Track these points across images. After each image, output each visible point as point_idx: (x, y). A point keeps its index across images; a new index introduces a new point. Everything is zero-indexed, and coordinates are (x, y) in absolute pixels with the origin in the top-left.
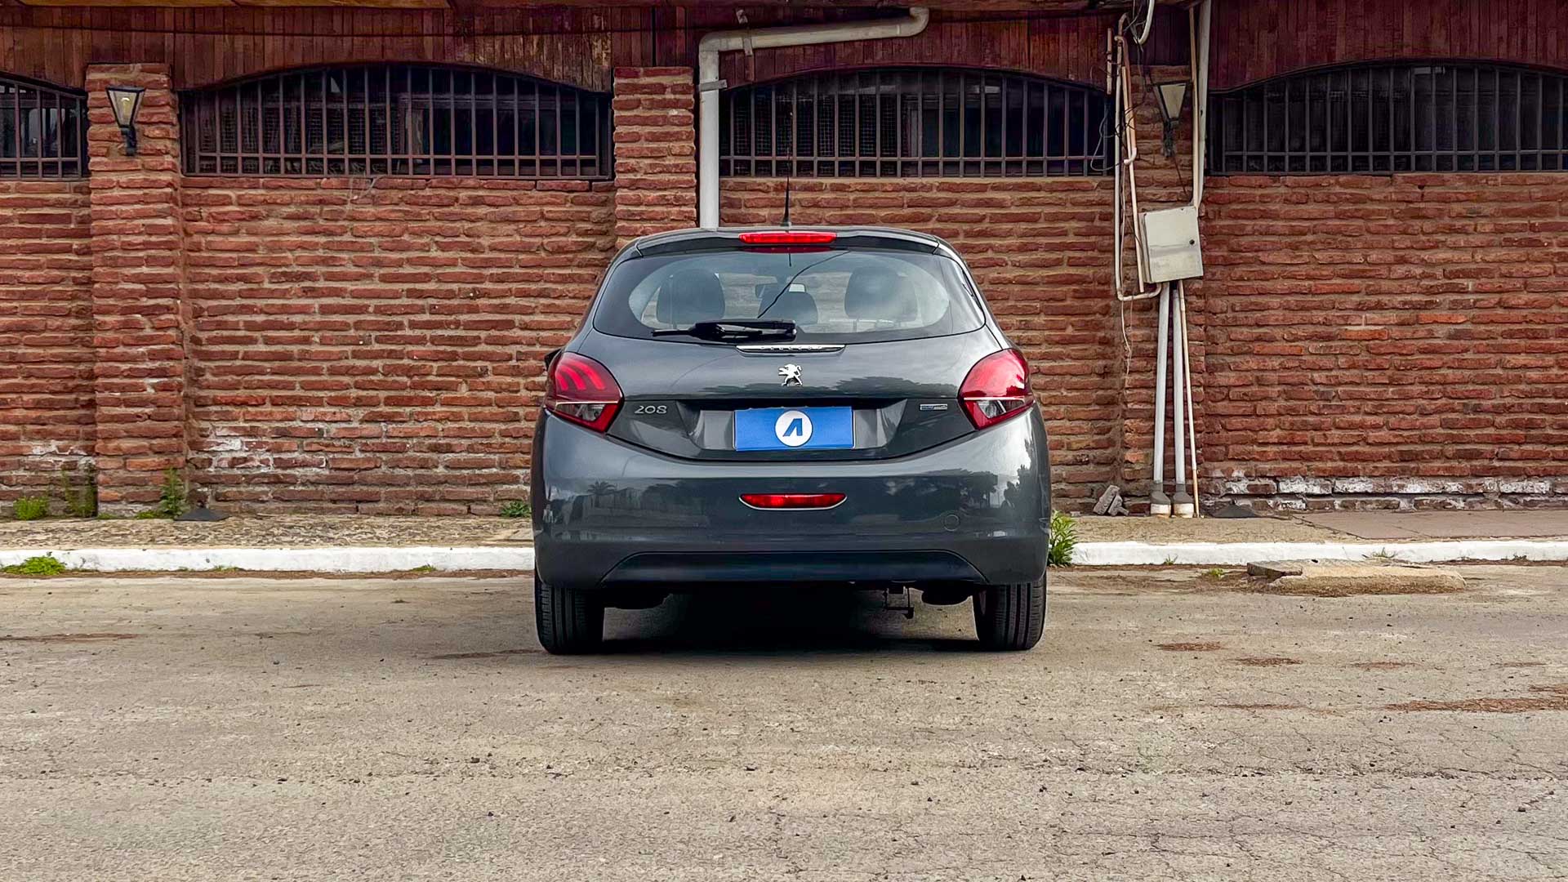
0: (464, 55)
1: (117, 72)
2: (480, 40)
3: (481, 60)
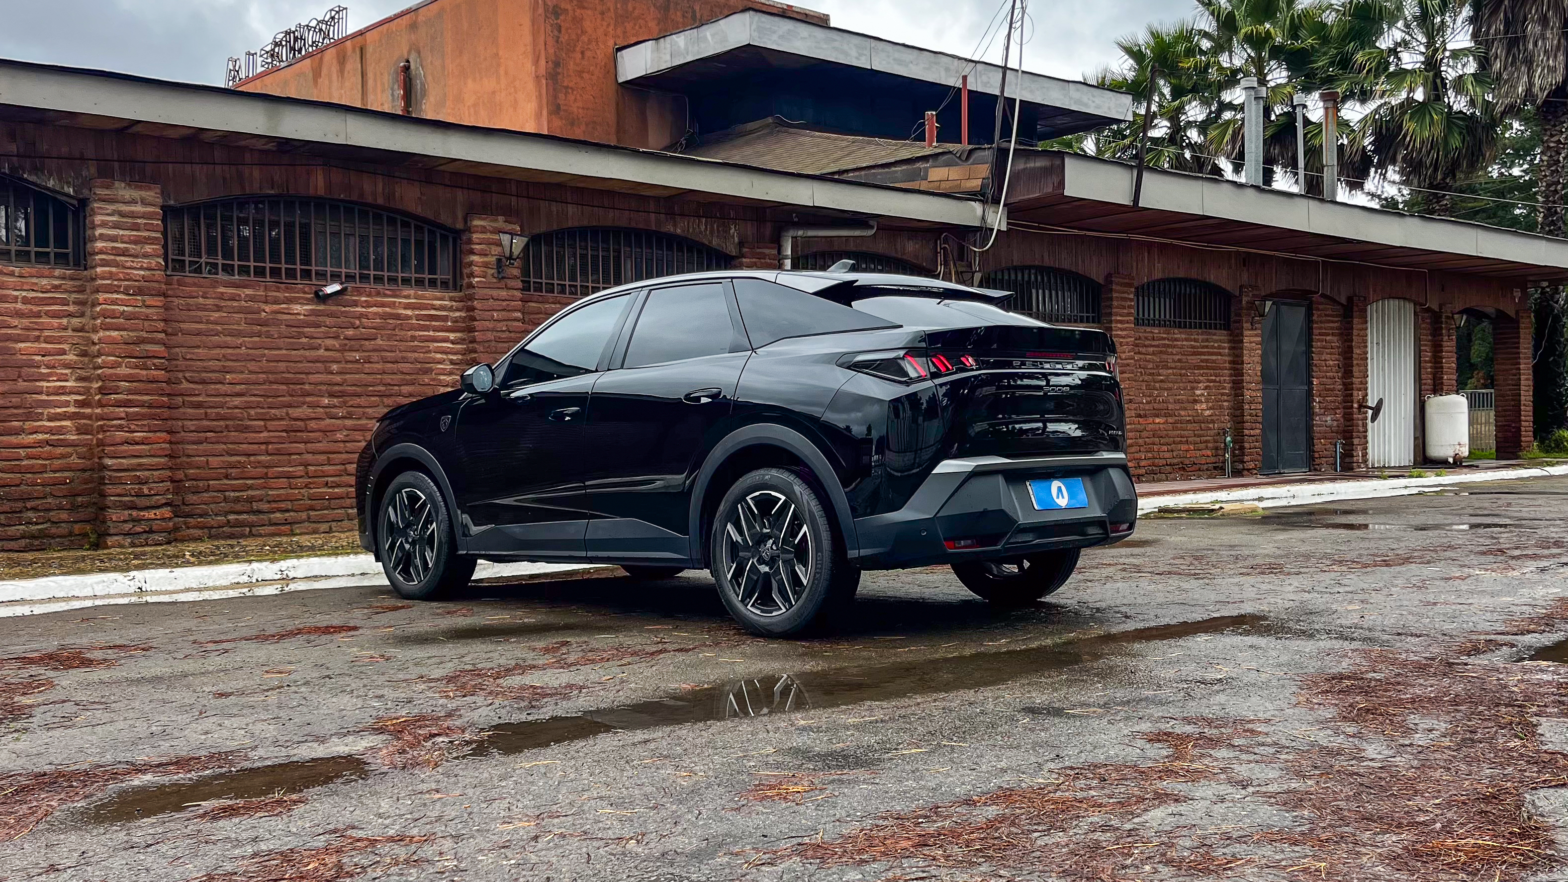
0: (669, 228)
1: (491, 221)
2: (678, 218)
3: (679, 231)
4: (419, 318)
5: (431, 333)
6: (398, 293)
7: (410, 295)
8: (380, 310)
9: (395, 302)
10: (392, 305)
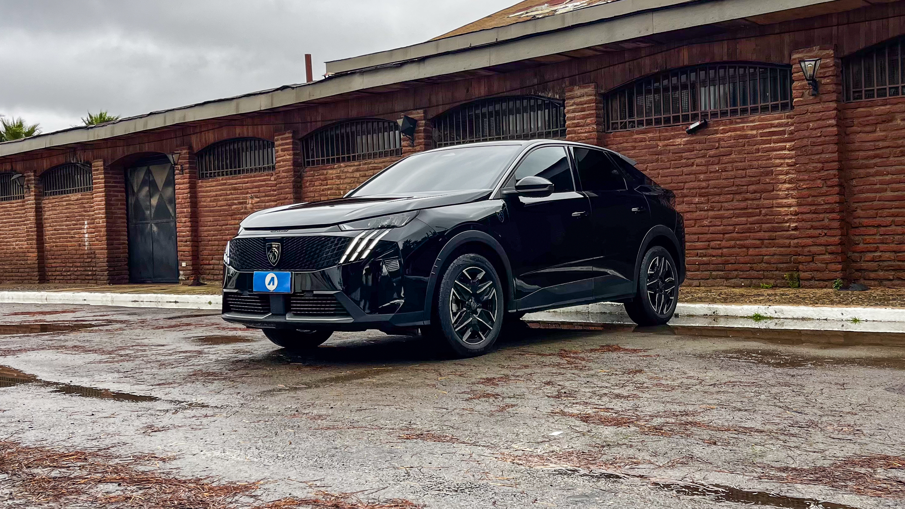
4: (762, 135)
5: (772, 145)
6: (746, 120)
7: (756, 120)
8: (733, 134)
9: (744, 126)
10: (742, 129)
